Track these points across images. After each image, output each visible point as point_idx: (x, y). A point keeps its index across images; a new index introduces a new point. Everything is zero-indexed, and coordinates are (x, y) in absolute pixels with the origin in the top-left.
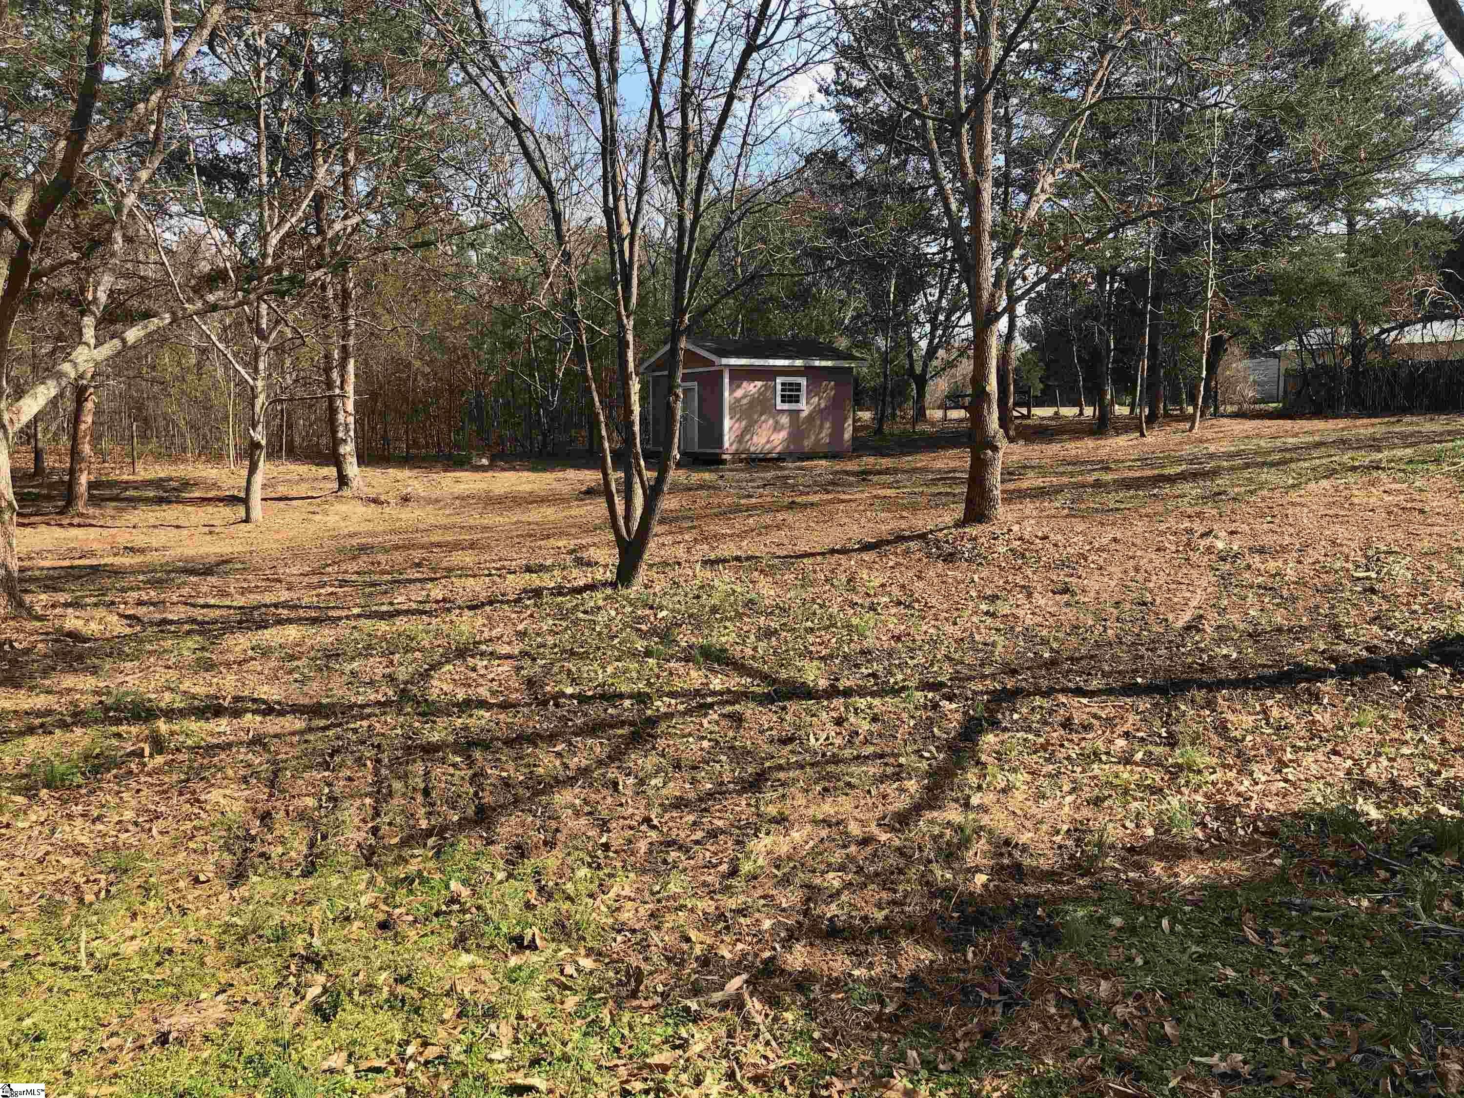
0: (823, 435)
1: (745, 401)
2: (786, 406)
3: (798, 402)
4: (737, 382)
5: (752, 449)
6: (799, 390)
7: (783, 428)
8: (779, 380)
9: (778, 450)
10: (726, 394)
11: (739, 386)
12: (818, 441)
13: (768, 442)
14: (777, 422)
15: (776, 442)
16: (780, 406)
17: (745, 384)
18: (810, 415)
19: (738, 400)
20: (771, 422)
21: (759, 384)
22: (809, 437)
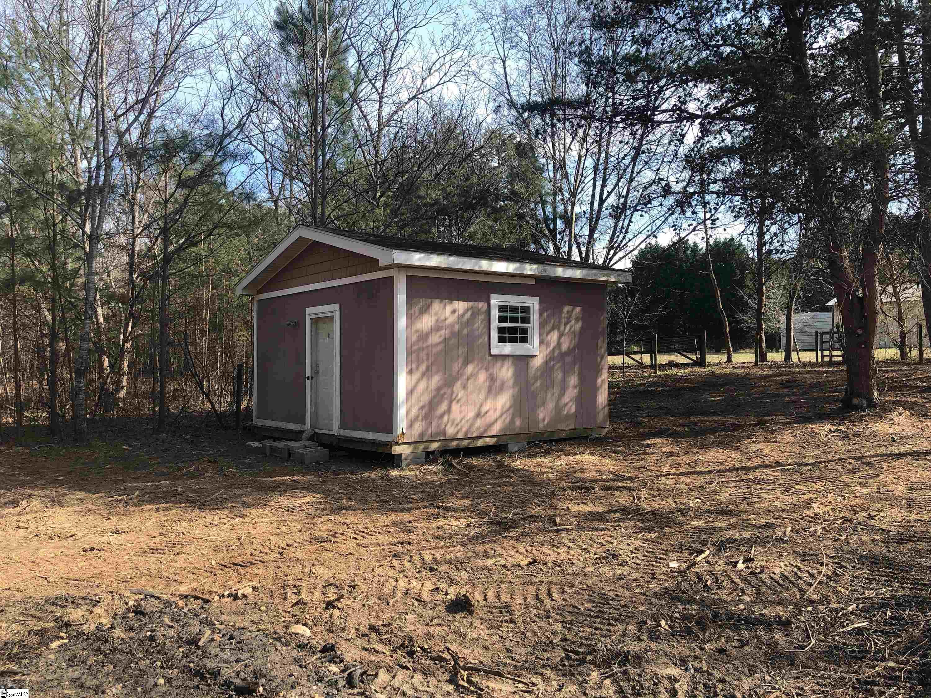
0: (566, 399)
1: (435, 339)
2: (508, 349)
3: (524, 340)
4: (421, 303)
5: (451, 431)
6: (526, 320)
7: (501, 389)
8: (495, 300)
9: (495, 430)
10: (401, 322)
11: (425, 310)
12: (558, 409)
13: (478, 415)
14: (492, 379)
15: (492, 416)
16: (497, 348)
17: (436, 306)
18: (546, 363)
19: (424, 336)
20: (482, 376)
21: (460, 306)
22: (544, 403)
